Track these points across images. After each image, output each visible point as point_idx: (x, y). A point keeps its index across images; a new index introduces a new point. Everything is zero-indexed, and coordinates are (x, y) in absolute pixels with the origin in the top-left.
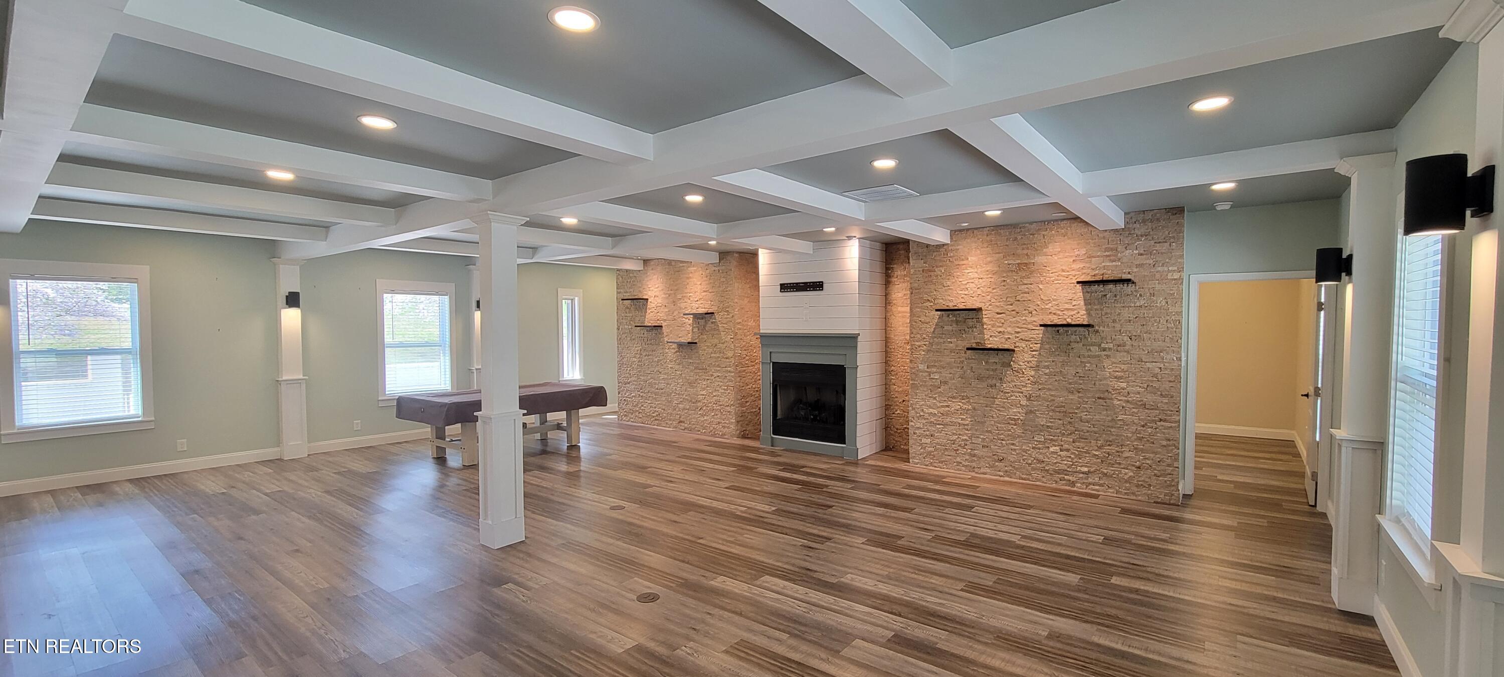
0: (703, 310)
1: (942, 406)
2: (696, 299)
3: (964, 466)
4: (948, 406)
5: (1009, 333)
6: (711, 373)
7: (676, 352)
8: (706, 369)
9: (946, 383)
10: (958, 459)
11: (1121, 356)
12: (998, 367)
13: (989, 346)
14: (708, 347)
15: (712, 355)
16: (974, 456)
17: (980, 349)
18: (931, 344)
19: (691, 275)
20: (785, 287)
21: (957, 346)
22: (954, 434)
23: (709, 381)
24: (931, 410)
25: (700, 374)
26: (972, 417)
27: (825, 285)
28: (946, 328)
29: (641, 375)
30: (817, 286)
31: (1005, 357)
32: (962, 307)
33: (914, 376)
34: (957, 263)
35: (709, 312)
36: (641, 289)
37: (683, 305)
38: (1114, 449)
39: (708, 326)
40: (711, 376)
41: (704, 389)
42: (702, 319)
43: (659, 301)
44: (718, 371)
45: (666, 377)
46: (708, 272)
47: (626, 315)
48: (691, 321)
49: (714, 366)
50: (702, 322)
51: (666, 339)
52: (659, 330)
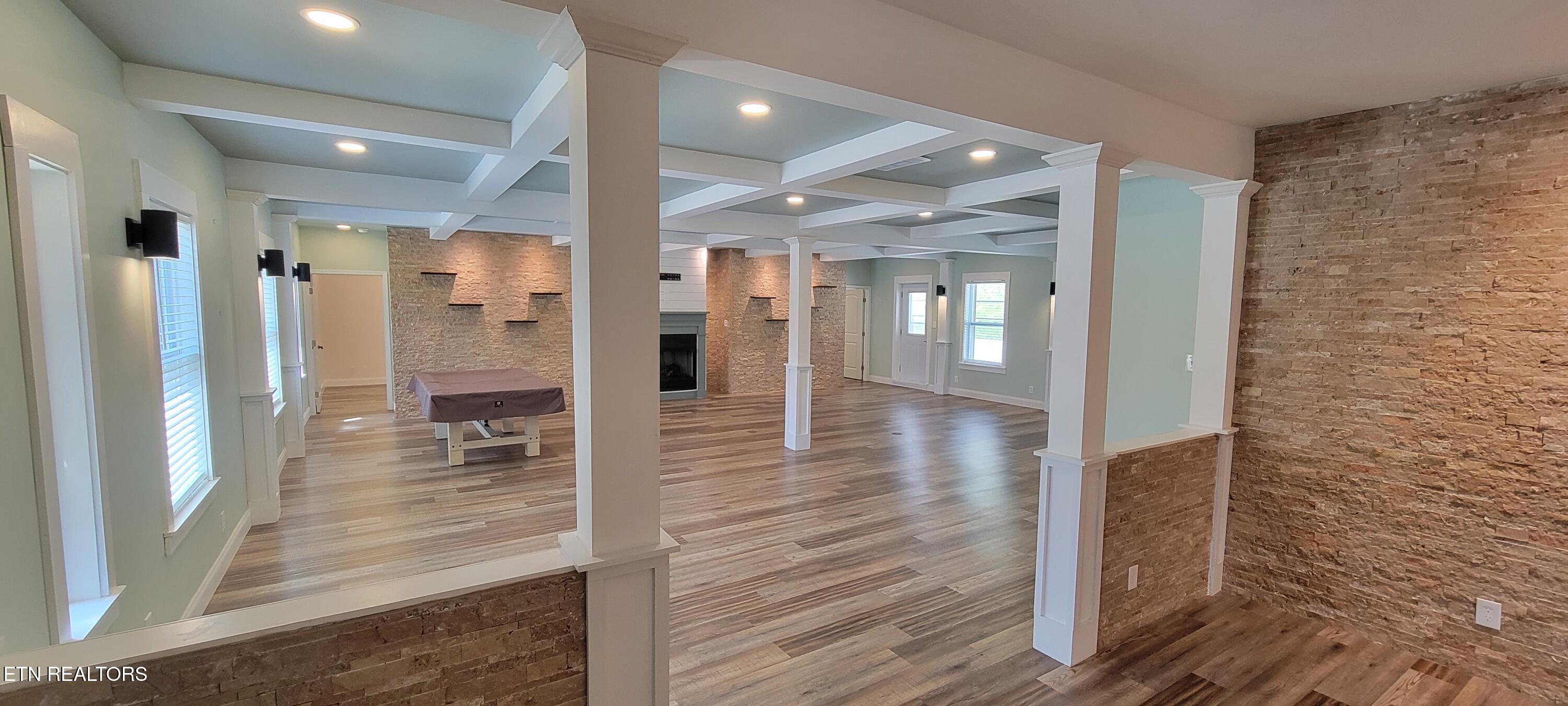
0: (545, 289)
1: (751, 355)
2: (535, 279)
3: (762, 389)
4: (753, 355)
5: (784, 311)
6: (555, 349)
7: (504, 332)
8: (549, 346)
9: (752, 341)
10: (759, 385)
11: (827, 322)
12: (778, 330)
13: (775, 319)
14: (551, 325)
15: (556, 333)
16: (767, 381)
17: (770, 320)
18: (744, 318)
19: (527, 255)
21: (758, 319)
22: (757, 371)
23: (552, 358)
24: (745, 359)
25: (540, 352)
26: (766, 359)
27: (681, 277)
28: (752, 308)
29: (442, 360)
30: (676, 277)
31: (781, 323)
32: (761, 296)
33: (734, 338)
34: (758, 269)
35: (552, 292)
36: (443, 262)
37: (515, 284)
38: (823, 366)
39: (551, 305)
40: (556, 351)
41: (545, 366)
42: (543, 298)
43: (476, 277)
44: (564, 347)
45: (488, 358)
46: (551, 253)
47: (412, 291)
48: (527, 300)
49: (559, 342)
50: (543, 301)
51: (487, 319)
52: (476, 309)
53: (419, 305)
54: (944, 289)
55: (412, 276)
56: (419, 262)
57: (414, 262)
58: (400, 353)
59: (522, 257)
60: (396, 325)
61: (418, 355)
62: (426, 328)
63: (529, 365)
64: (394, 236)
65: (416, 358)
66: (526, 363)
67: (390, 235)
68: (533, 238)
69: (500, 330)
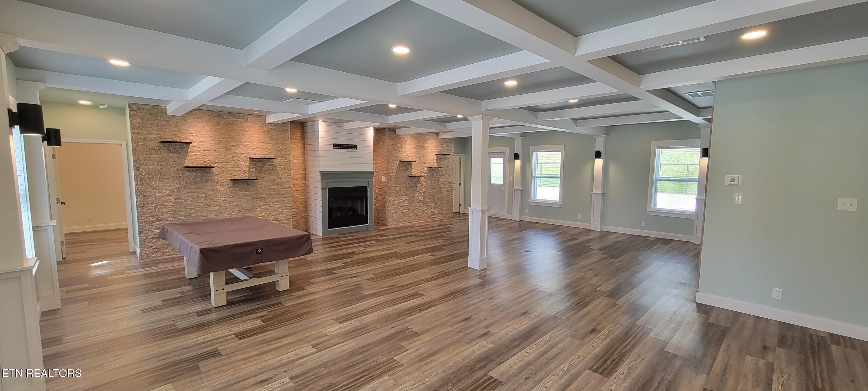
0: (261, 155)
1: (400, 200)
2: (254, 148)
3: (407, 221)
4: (401, 199)
5: (419, 170)
6: (269, 200)
7: (230, 187)
8: (265, 197)
9: (401, 190)
10: (405, 219)
11: (444, 177)
12: (416, 182)
13: (414, 175)
15: (270, 187)
16: (410, 216)
17: (411, 176)
18: (396, 175)
19: (247, 129)
20: (336, 146)
21: (404, 175)
22: (404, 210)
23: (267, 206)
24: (397, 202)
25: (258, 202)
26: (409, 202)
27: (357, 147)
28: (401, 168)
29: (180, 211)
30: (354, 147)
31: (417, 179)
32: (405, 160)
33: (390, 188)
34: (404, 143)
35: (267, 157)
36: (179, 133)
37: (238, 151)
38: (442, 205)
39: (266, 167)
40: (270, 201)
41: (262, 212)
42: (259, 162)
43: (207, 146)
44: (276, 198)
45: (217, 208)
46: (266, 128)
47: (153, 156)
48: (247, 164)
49: (272, 194)
50: (260, 164)
51: (216, 178)
52: (207, 170)
53: (159, 168)
54: (519, 155)
55: (152, 144)
56: (158, 132)
57: (154, 133)
58: (143, 206)
59: (243, 131)
60: (139, 184)
61: (159, 207)
62: (166, 186)
63: (251, 212)
64: (135, 111)
65: (157, 209)
66: (247, 210)
67: (131, 110)
68: (252, 117)
69: (226, 186)
